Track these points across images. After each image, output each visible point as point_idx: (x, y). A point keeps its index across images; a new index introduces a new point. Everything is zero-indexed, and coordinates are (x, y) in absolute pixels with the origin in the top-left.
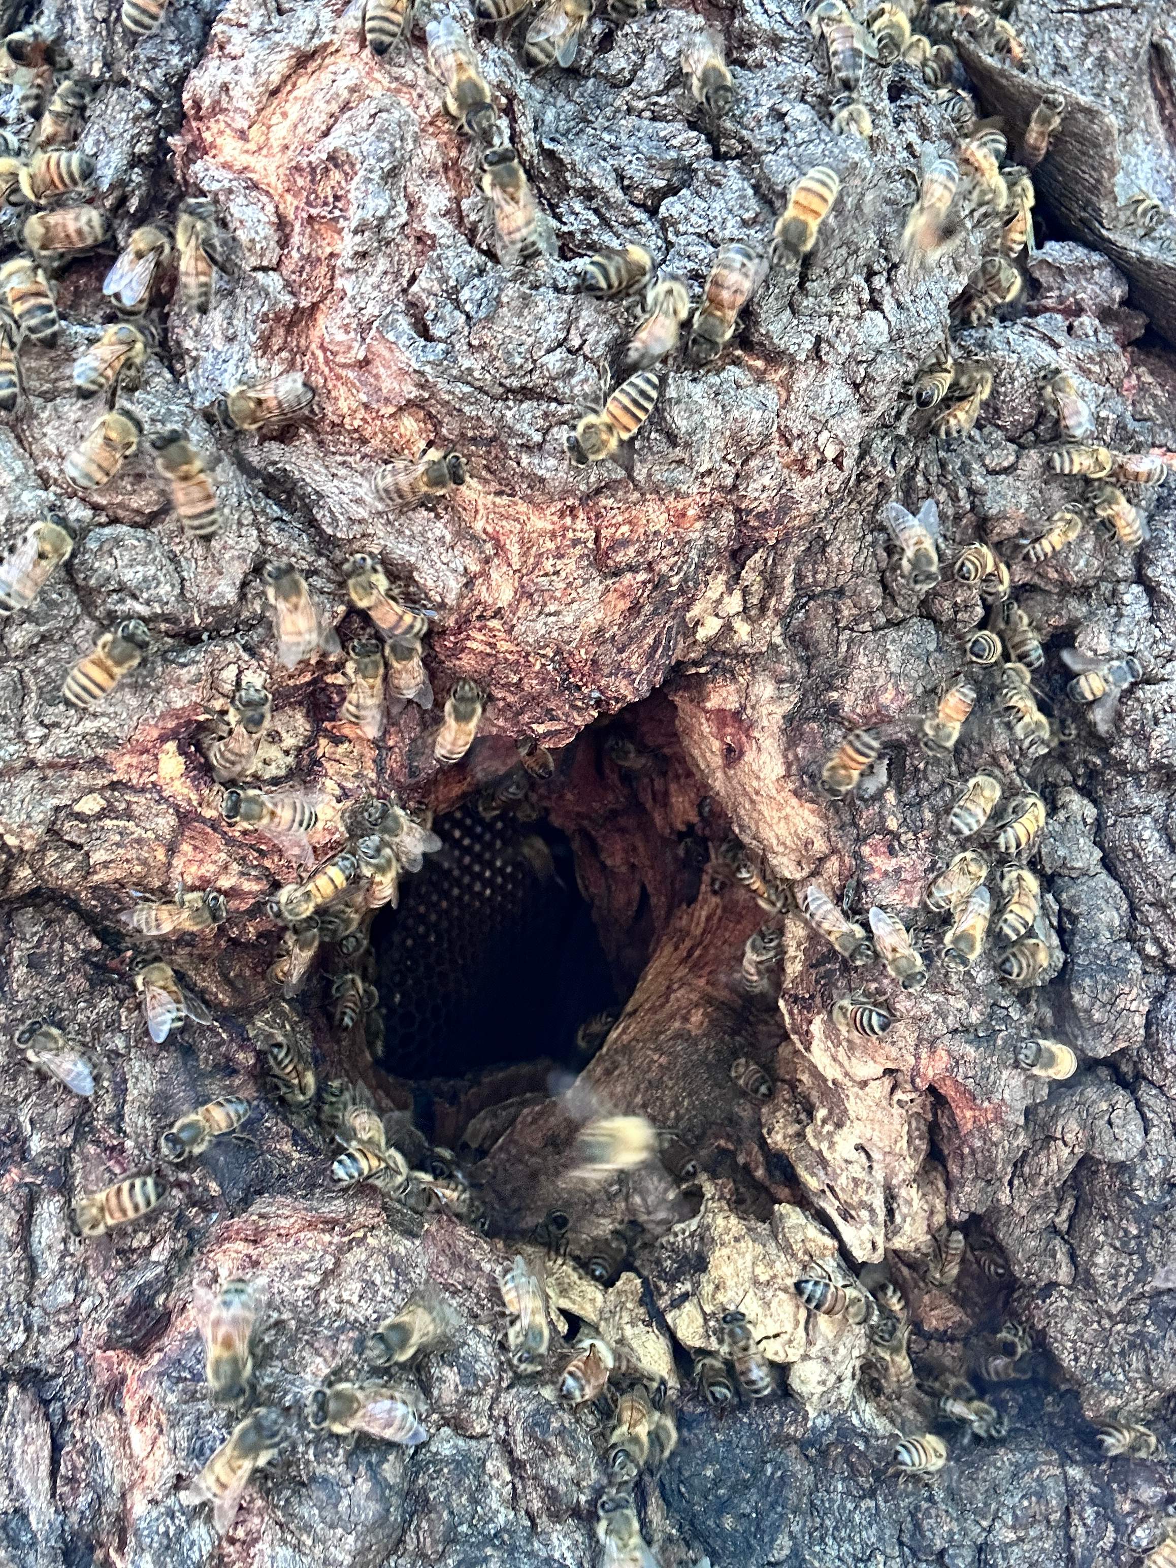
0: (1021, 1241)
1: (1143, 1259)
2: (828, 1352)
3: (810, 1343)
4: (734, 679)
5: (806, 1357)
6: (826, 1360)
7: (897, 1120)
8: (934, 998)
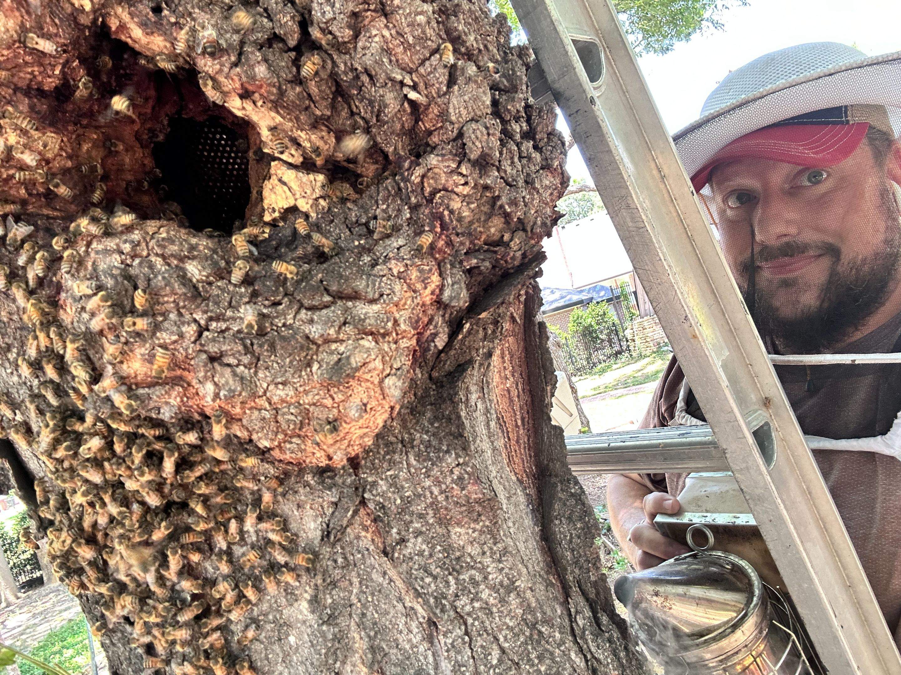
0: (343, 124)
1: (367, 99)
2: (303, 194)
3: (294, 195)
4: (109, 14)
5: (296, 200)
6: (304, 197)
7: (266, 112)
8: (216, 62)
